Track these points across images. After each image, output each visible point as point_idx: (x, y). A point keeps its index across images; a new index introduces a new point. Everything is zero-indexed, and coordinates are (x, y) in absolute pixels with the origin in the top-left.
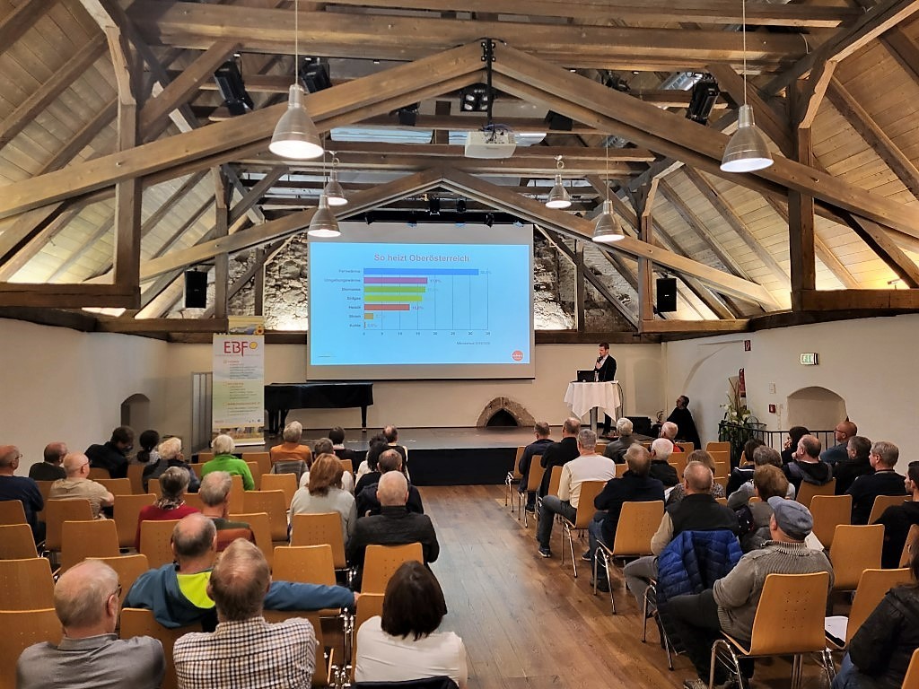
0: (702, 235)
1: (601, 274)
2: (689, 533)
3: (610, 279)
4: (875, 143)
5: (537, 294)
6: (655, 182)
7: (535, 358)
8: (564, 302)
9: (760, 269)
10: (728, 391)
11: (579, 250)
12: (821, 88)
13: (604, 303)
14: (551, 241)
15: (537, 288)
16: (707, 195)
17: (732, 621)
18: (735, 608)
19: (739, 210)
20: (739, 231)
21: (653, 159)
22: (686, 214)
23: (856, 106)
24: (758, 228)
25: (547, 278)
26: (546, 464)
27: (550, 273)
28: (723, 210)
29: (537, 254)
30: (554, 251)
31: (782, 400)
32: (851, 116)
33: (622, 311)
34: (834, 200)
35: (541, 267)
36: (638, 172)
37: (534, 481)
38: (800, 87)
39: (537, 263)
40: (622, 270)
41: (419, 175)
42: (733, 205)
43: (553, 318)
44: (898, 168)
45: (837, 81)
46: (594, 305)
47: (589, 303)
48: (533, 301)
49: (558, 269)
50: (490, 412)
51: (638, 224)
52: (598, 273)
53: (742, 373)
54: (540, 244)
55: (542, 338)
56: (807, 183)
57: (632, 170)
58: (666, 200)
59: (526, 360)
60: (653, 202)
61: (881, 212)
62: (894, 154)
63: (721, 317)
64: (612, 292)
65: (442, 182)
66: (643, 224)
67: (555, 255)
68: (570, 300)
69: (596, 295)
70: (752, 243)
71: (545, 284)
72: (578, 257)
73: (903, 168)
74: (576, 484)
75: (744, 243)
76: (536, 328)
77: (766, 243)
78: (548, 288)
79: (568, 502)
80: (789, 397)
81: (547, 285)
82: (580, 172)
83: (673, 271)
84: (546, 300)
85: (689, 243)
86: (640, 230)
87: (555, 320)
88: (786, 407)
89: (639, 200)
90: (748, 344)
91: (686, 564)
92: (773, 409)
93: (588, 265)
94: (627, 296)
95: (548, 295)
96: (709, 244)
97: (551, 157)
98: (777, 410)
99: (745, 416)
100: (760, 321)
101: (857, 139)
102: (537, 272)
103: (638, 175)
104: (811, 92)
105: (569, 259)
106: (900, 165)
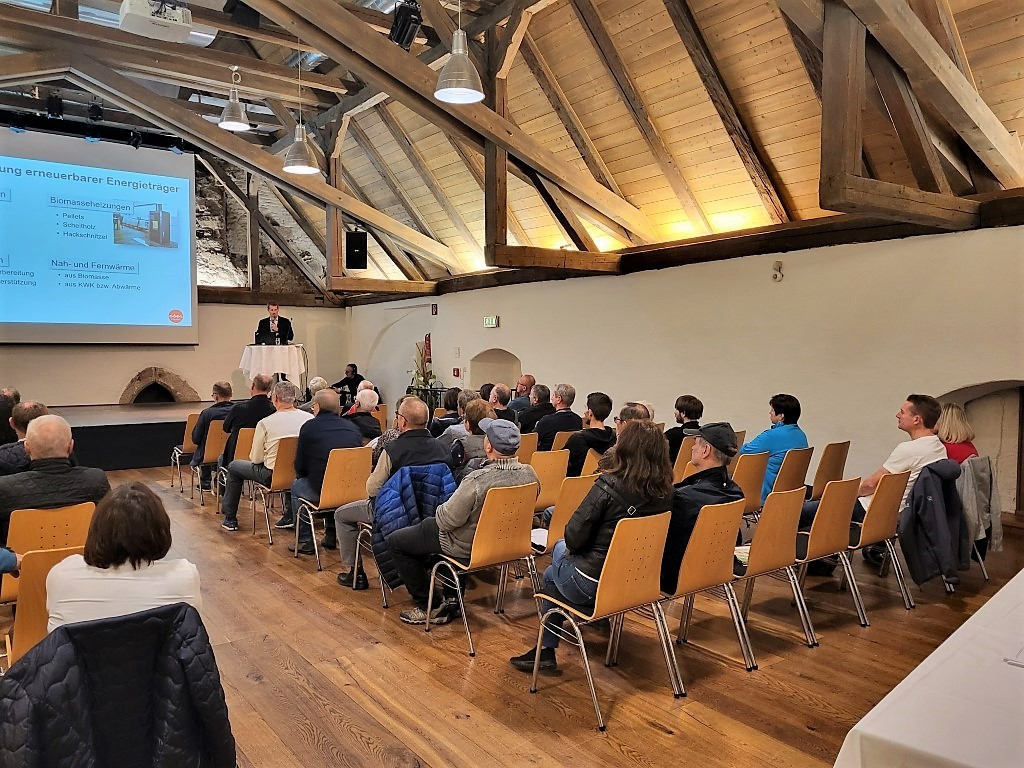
0: (393, 188)
1: (278, 225)
2: (407, 469)
3: (289, 232)
4: (558, 108)
5: (200, 243)
6: (346, 119)
7: (199, 320)
8: (234, 255)
9: (449, 230)
10: (415, 356)
11: (253, 193)
12: (517, 38)
13: (282, 259)
14: (217, 178)
15: (200, 235)
16: (400, 143)
17: (452, 542)
18: (456, 529)
19: (432, 163)
20: (431, 186)
21: (344, 92)
22: (377, 161)
23: (545, 65)
24: (449, 184)
25: (214, 224)
26: (230, 428)
27: (217, 218)
28: (416, 161)
29: (200, 193)
30: (221, 191)
31: (465, 365)
32: (540, 75)
33: (303, 270)
34: (524, 156)
35: (204, 209)
36: (328, 105)
37: (213, 451)
38: (498, 34)
39: (200, 203)
40: (303, 222)
41: (32, 55)
42: (426, 157)
43: (221, 273)
44: (575, 135)
45: (530, 36)
46: (272, 262)
47: (265, 258)
48: (194, 250)
49: (227, 214)
50: (139, 386)
51: (327, 166)
52: (275, 224)
53: (428, 338)
54: (204, 180)
55: (207, 296)
56: (503, 136)
57: (320, 101)
58: (356, 144)
59: (187, 321)
60: (343, 144)
61: (562, 175)
62: (573, 120)
63: (410, 277)
64: (292, 246)
65: (68, 73)
66: (332, 167)
67: (222, 196)
68: (242, 253)
69: (273, 249)
70: (442, 201)
71: (210, 230)
72: (251, 202)
73: (579, 135)
74: (273, 442)
75: (435, 200)
76: (199, 283)
77: (456, 202)
78: (214, 236)
79: (262, 465)
80: (472, 360)
81: (213, 233)
82: (257, 93)
83: (364, 224)
84: (211, 250)
85: (380, 195)
86: (328, 173)
87: (223, 276)
88: (469, 370)
89: (327, 138)
90: (435, 308)
91: (404, 500)
92: (457, 373)
93: (264, 213)
94: (308, 254)
95: (214, 244)
96: (400, 200)
97: (225, 66)
98: (461, 373)
99: (431, 381)
100: (448, 284)
101: (542, 100)
102: (200, 214)
103: (327, 109)
104: (508, 42)
105: (241, 204)
106: (577, 131)
